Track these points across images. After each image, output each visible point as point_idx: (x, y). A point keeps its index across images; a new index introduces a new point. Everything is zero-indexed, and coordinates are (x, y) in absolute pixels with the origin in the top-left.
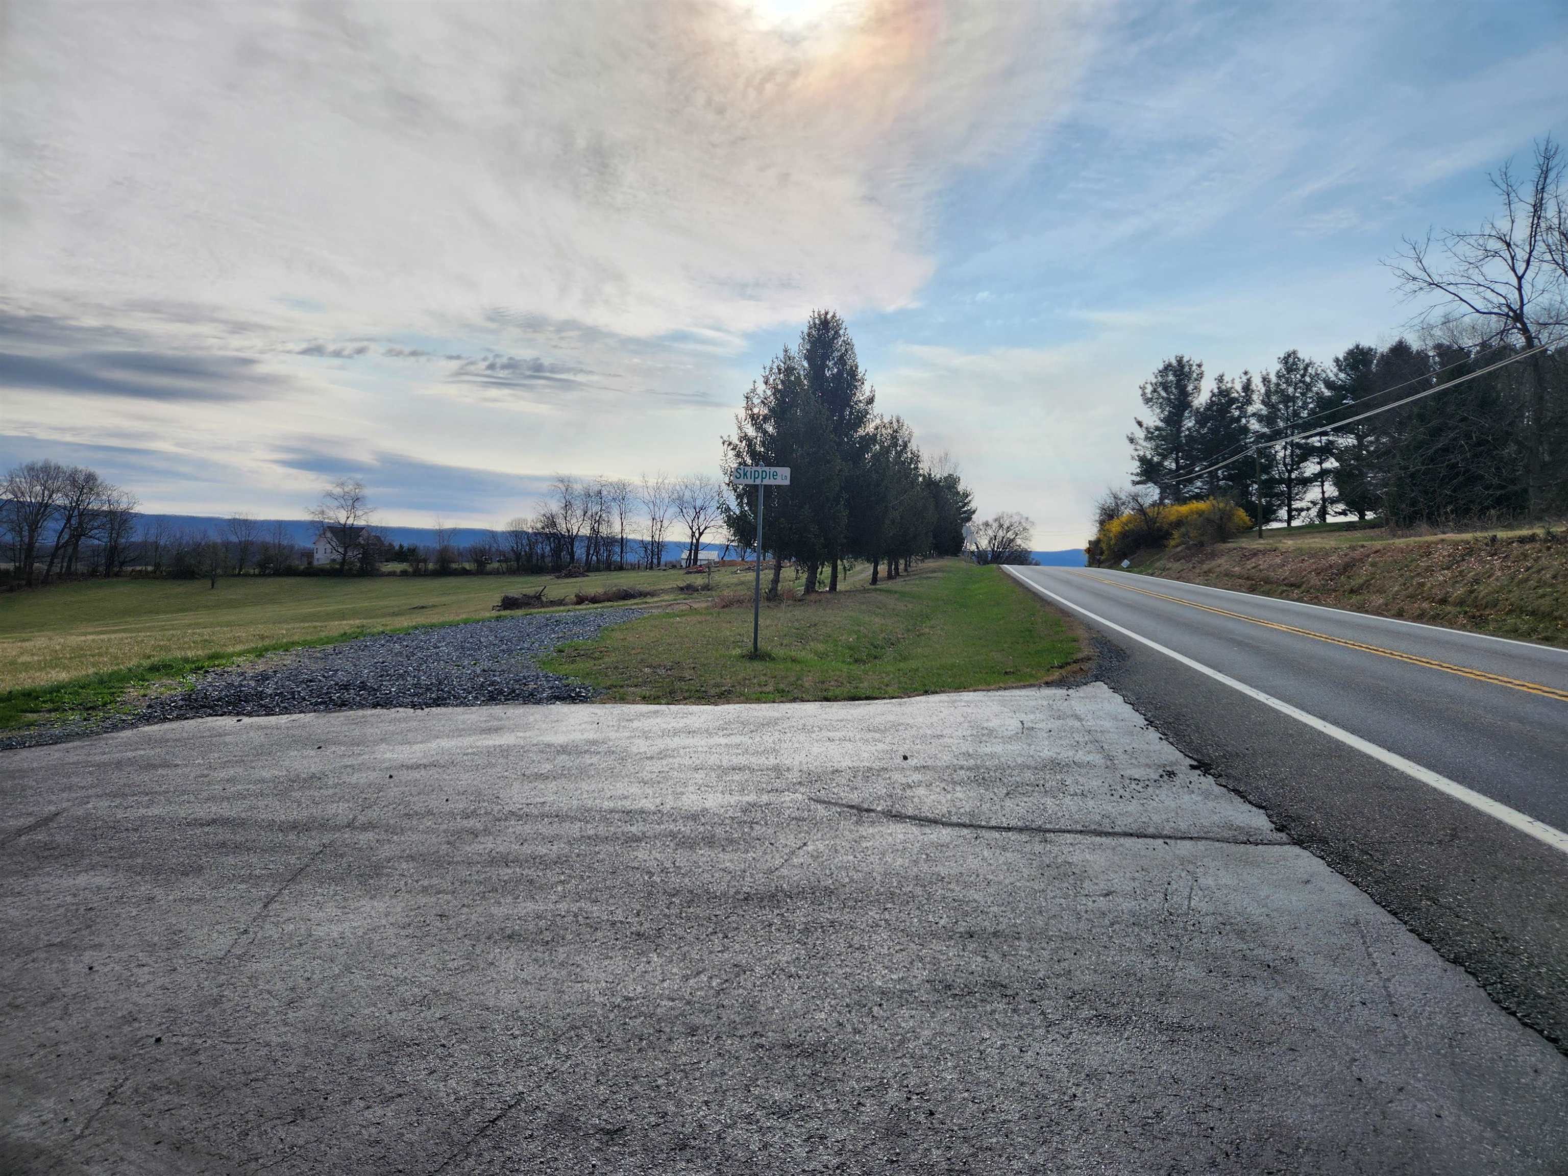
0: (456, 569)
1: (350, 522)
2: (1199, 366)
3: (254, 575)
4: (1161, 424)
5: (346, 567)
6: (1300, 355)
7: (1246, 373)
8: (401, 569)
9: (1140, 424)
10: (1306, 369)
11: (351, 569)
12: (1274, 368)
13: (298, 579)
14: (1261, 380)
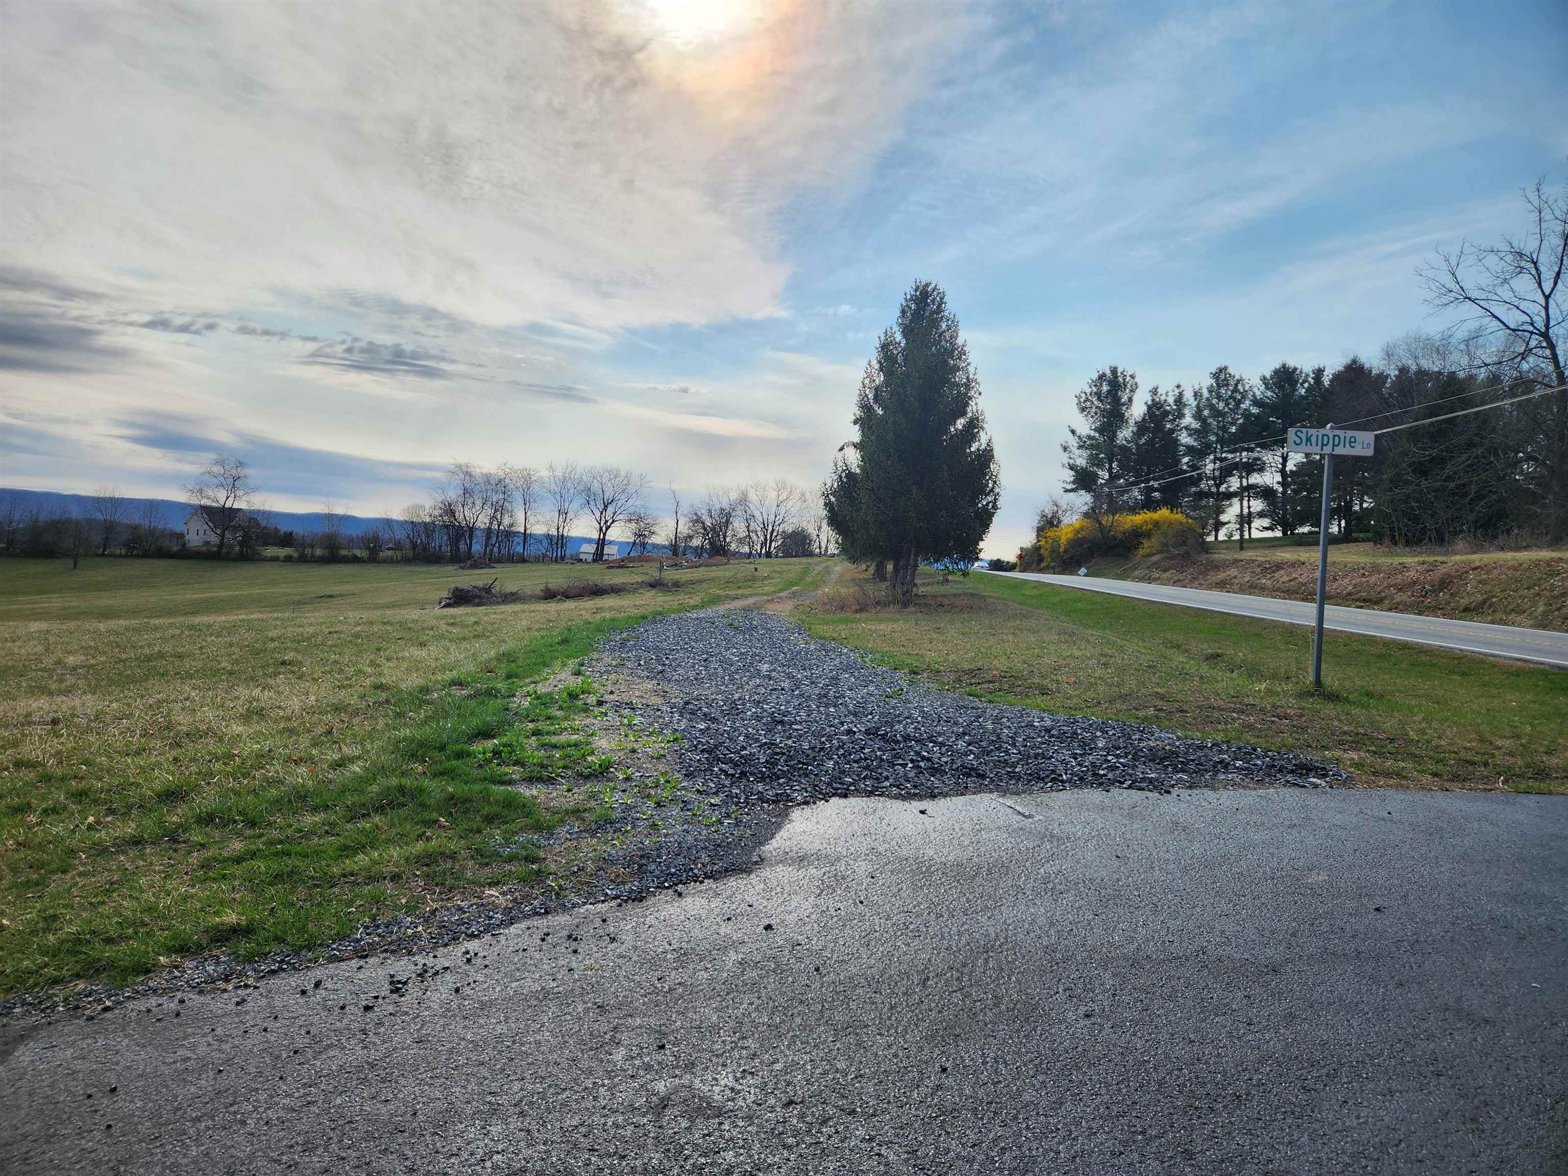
0: (346, 556)
1: (228, 505)
2: (1132, 377)
3: (120, 556)
4: (1092, 433)
5: (224, 550)
6: (1231, 370)
7: (1178, 387)
8: (285, 554)
9: (1073, 432)
10: (1236, 385)
11: (228, 553)
12: (1207, 382)
13: (171, 562)
14: (1193, 394)
